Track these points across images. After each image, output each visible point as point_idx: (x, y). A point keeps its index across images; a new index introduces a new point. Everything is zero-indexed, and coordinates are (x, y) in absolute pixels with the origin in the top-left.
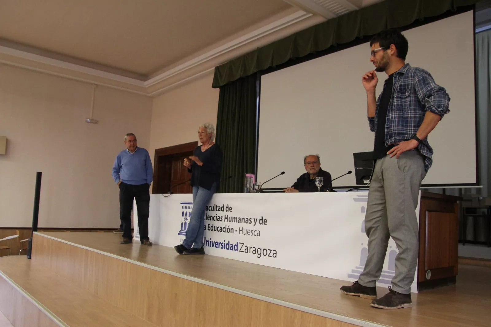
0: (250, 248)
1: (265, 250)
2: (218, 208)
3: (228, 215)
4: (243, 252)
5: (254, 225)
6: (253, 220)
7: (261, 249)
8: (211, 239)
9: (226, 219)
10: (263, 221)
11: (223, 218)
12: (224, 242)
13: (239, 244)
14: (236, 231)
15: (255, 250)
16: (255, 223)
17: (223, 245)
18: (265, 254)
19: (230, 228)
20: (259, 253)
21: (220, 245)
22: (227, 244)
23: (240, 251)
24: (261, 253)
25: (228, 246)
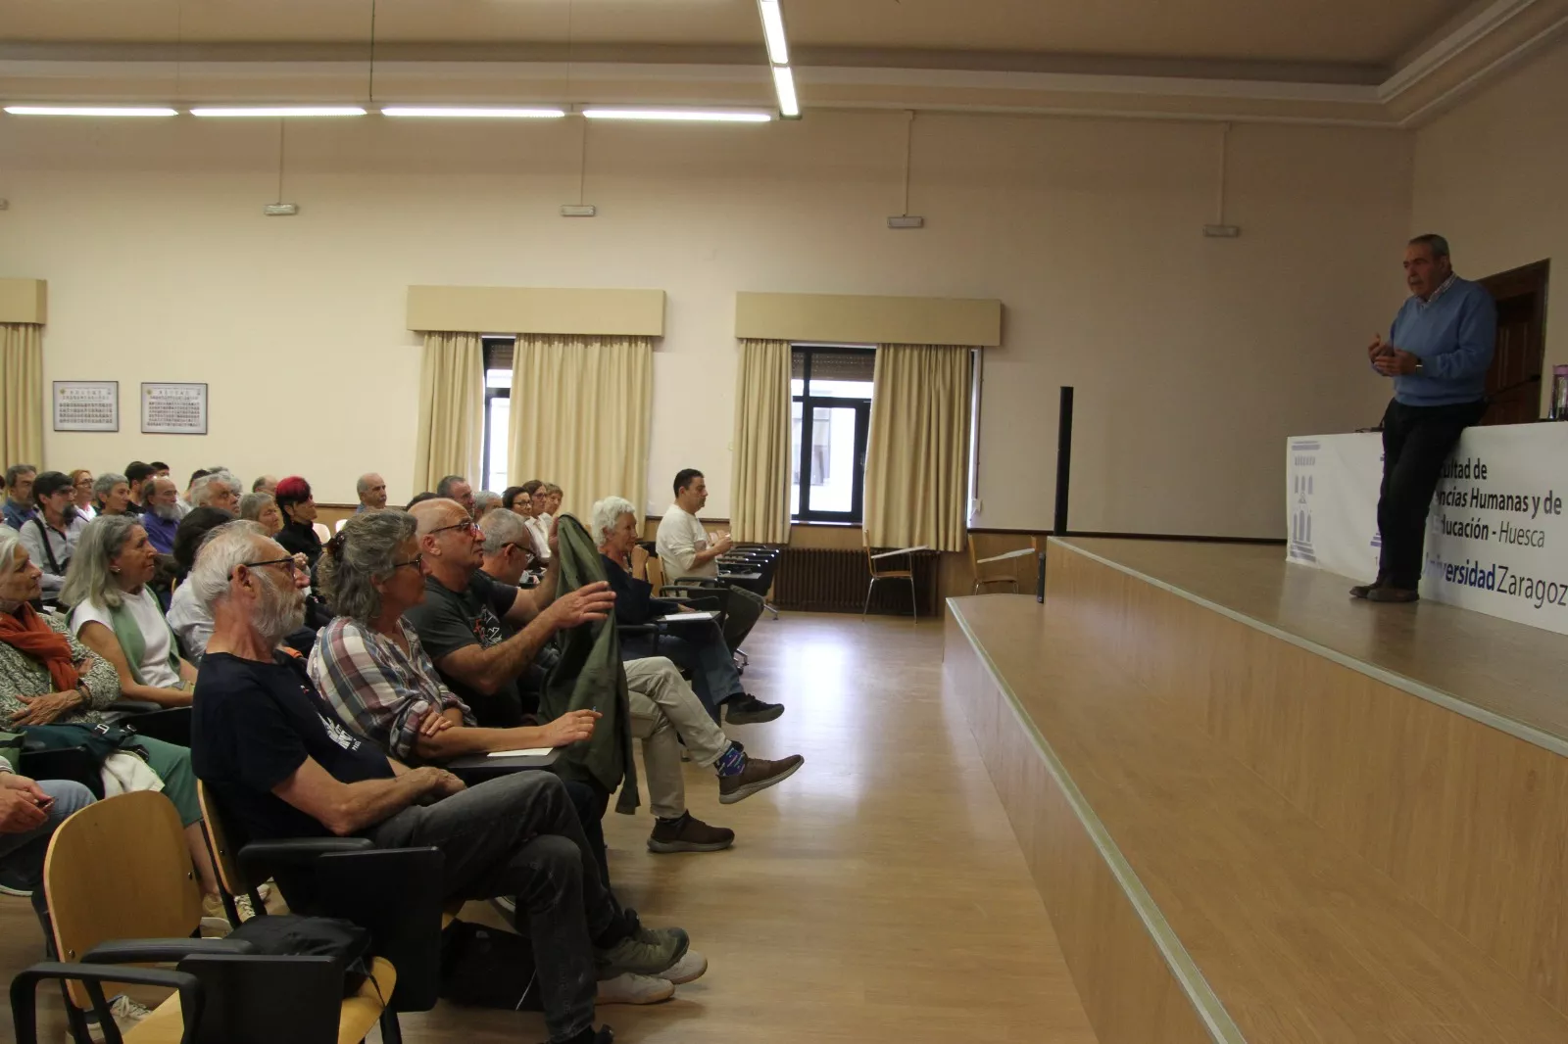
0: (1522, 580)
1: (1553, 587)
2: (1459, 469)
3: (1478, 490)
4: (1505, 592)
5: (1534, 516)
6: (1529, 501)
7: (1544, 584)
8: (1438, 557)
9: (1475, 501)
10: (1553, 504)
11: (1468, 498)
12: (1466, 565)
13: (1497, 570)
14: (1494, 533)
15: (1531, 587)
16: (1536, 508)
17: (1464, 572)
18: (1552, 599)
19: (1481, 524)
20: (1540, 595)
21: (1458, 572)
22: (1473, 570)
23: (1499, 590)
24: (1543, 597)
25: (1473, 574)
